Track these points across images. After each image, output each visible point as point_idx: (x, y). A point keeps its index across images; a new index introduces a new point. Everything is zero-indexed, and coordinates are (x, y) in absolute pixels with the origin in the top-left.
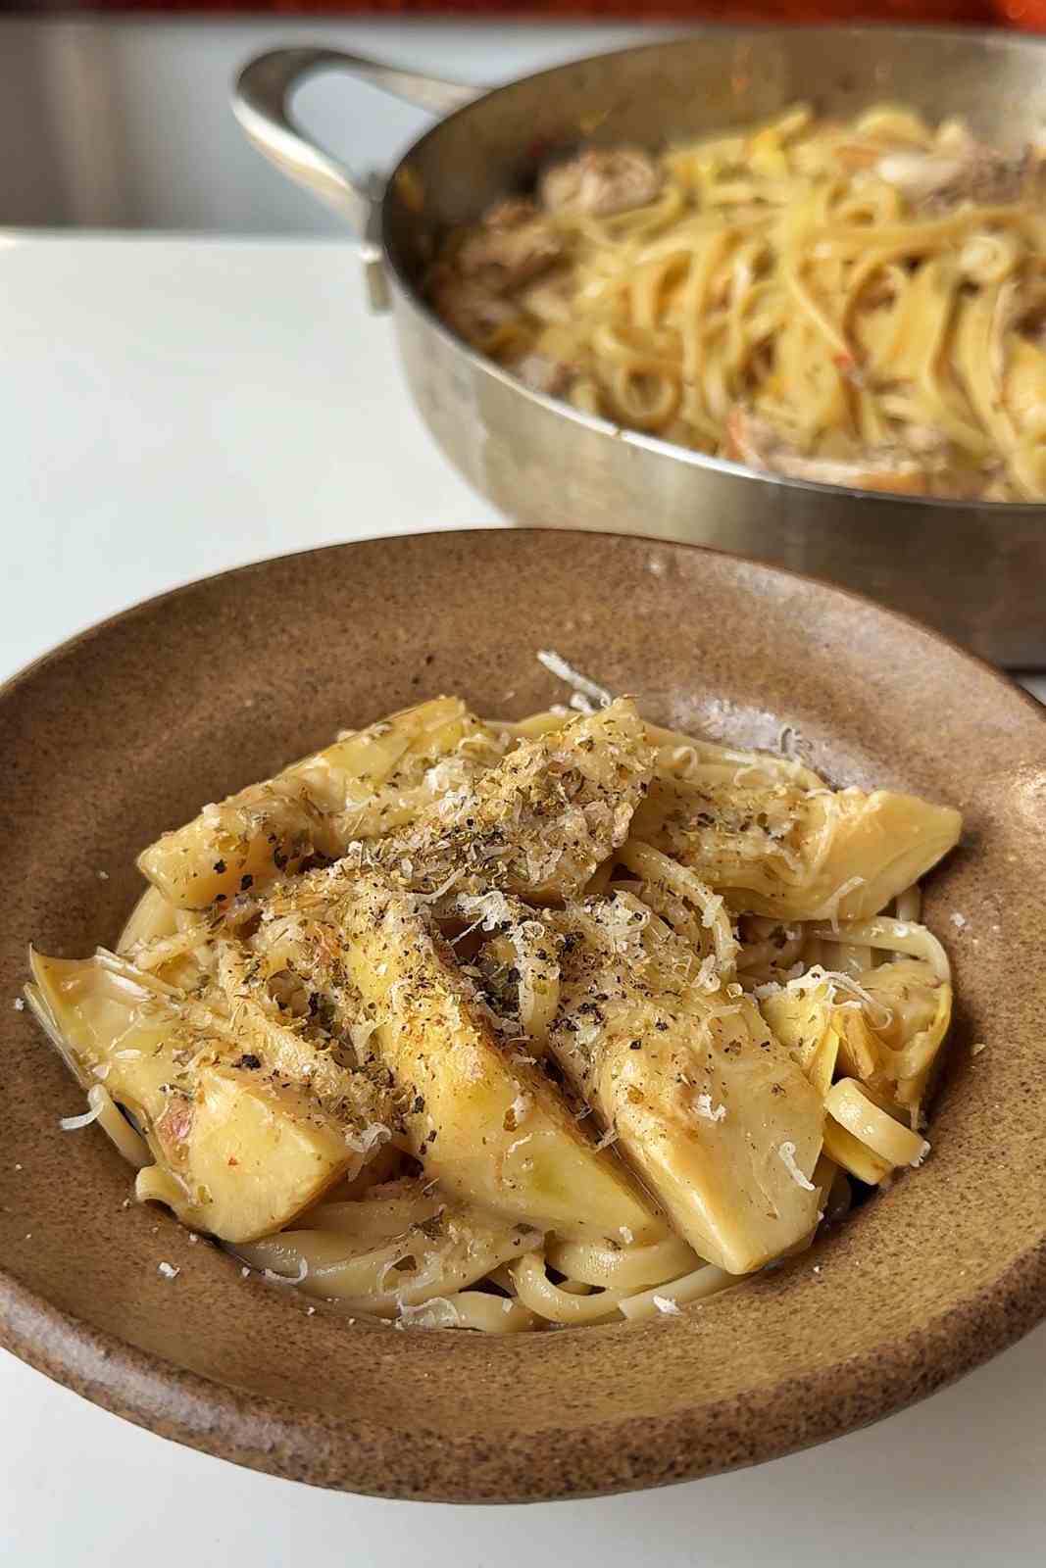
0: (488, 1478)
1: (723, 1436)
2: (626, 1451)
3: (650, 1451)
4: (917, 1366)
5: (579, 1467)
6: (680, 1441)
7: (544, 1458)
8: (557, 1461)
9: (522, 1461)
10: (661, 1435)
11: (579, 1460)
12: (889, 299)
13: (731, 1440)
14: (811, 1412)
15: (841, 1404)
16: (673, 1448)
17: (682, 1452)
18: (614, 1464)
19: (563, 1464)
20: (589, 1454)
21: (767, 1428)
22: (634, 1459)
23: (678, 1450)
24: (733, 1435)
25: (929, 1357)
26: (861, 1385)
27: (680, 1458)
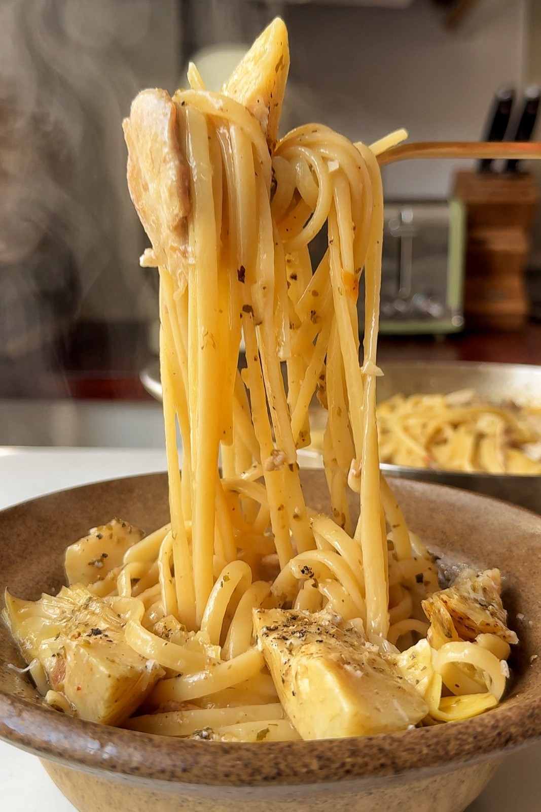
0: (229, 764)
1: (375, 750)
2: (315, 753)
3: (329, 754)
4: (494, 727)
5: (286, 760)
6: (348, 750)
7: (264, 754)
8: (272, 756)
9: (250, 755)
10: (336, 746)
11: (285, 756)
12: (445, 441)
13: (381, 753)
14: (430, 743)
15: (448, 741)
16: (344, 754)
17: (349, 757)
18: (307, 760)
19: (276, 758)
20: (292, 753)
21: (402, 749)
22: (319, 758)
23: (347, 755)
24: (381, 750)
25: (501, 724)
26: (460, 733)
27: (349, 760)
